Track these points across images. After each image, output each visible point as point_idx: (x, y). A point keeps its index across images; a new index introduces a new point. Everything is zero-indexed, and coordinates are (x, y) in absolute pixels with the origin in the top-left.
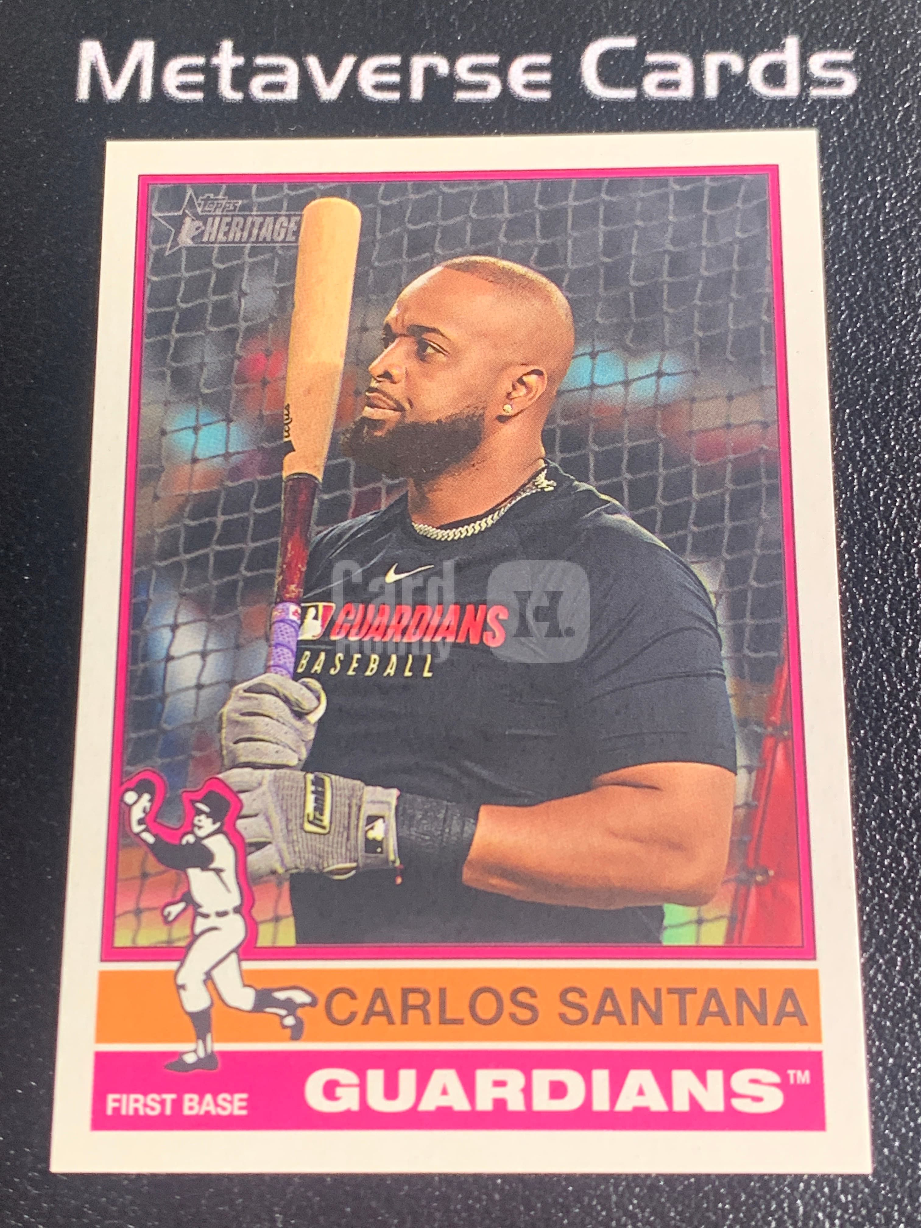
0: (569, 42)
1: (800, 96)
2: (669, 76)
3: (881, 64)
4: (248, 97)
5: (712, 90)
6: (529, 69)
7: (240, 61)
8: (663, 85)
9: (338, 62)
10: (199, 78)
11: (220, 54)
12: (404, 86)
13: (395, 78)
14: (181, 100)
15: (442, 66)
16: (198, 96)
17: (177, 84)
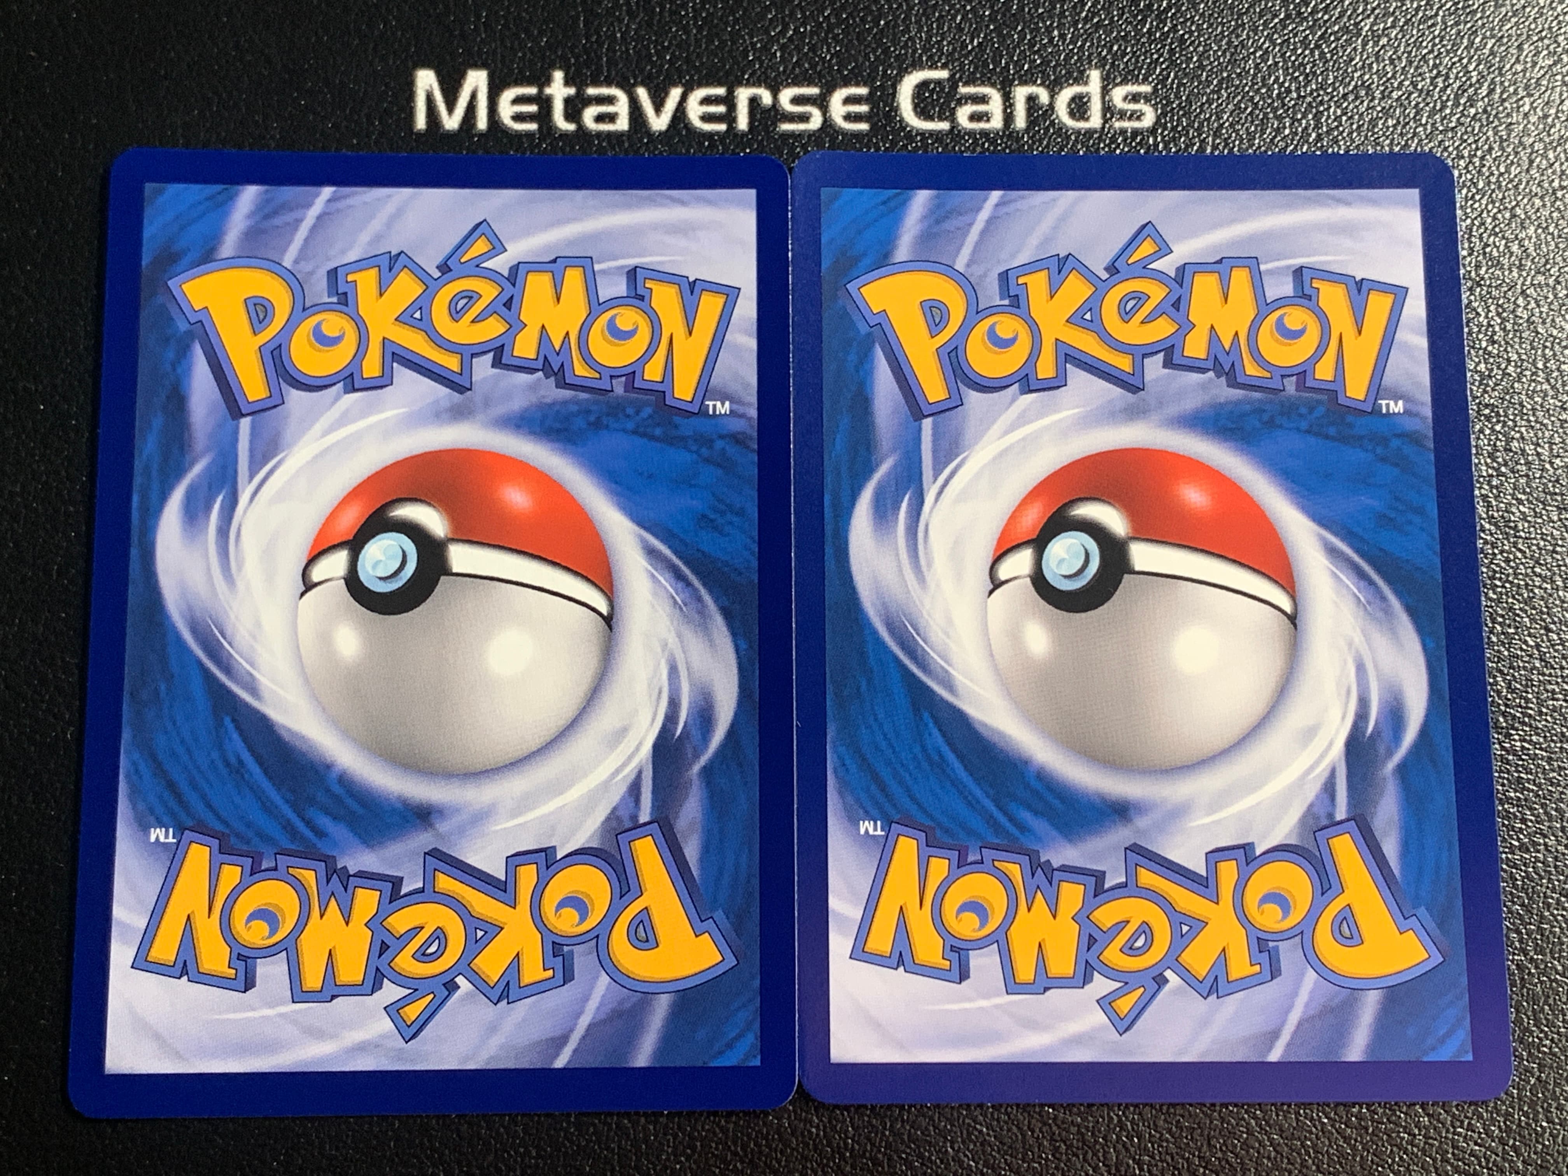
0: (885, 71)
1: (1103, 128)
2: (981, 108)
3: (1178, 96)
4: (581, 127)
5: (1020, 122)
6: (848, 101)
7: (572, 91)
8: (974, 117)
9: (667, 94)
10: (533, 108)
11: (552, 85)
12: (730, 118)
13: (721, 109)
14: (516, 131)
15: (766, 98)
16: (533, 127)
17: (512, 114)
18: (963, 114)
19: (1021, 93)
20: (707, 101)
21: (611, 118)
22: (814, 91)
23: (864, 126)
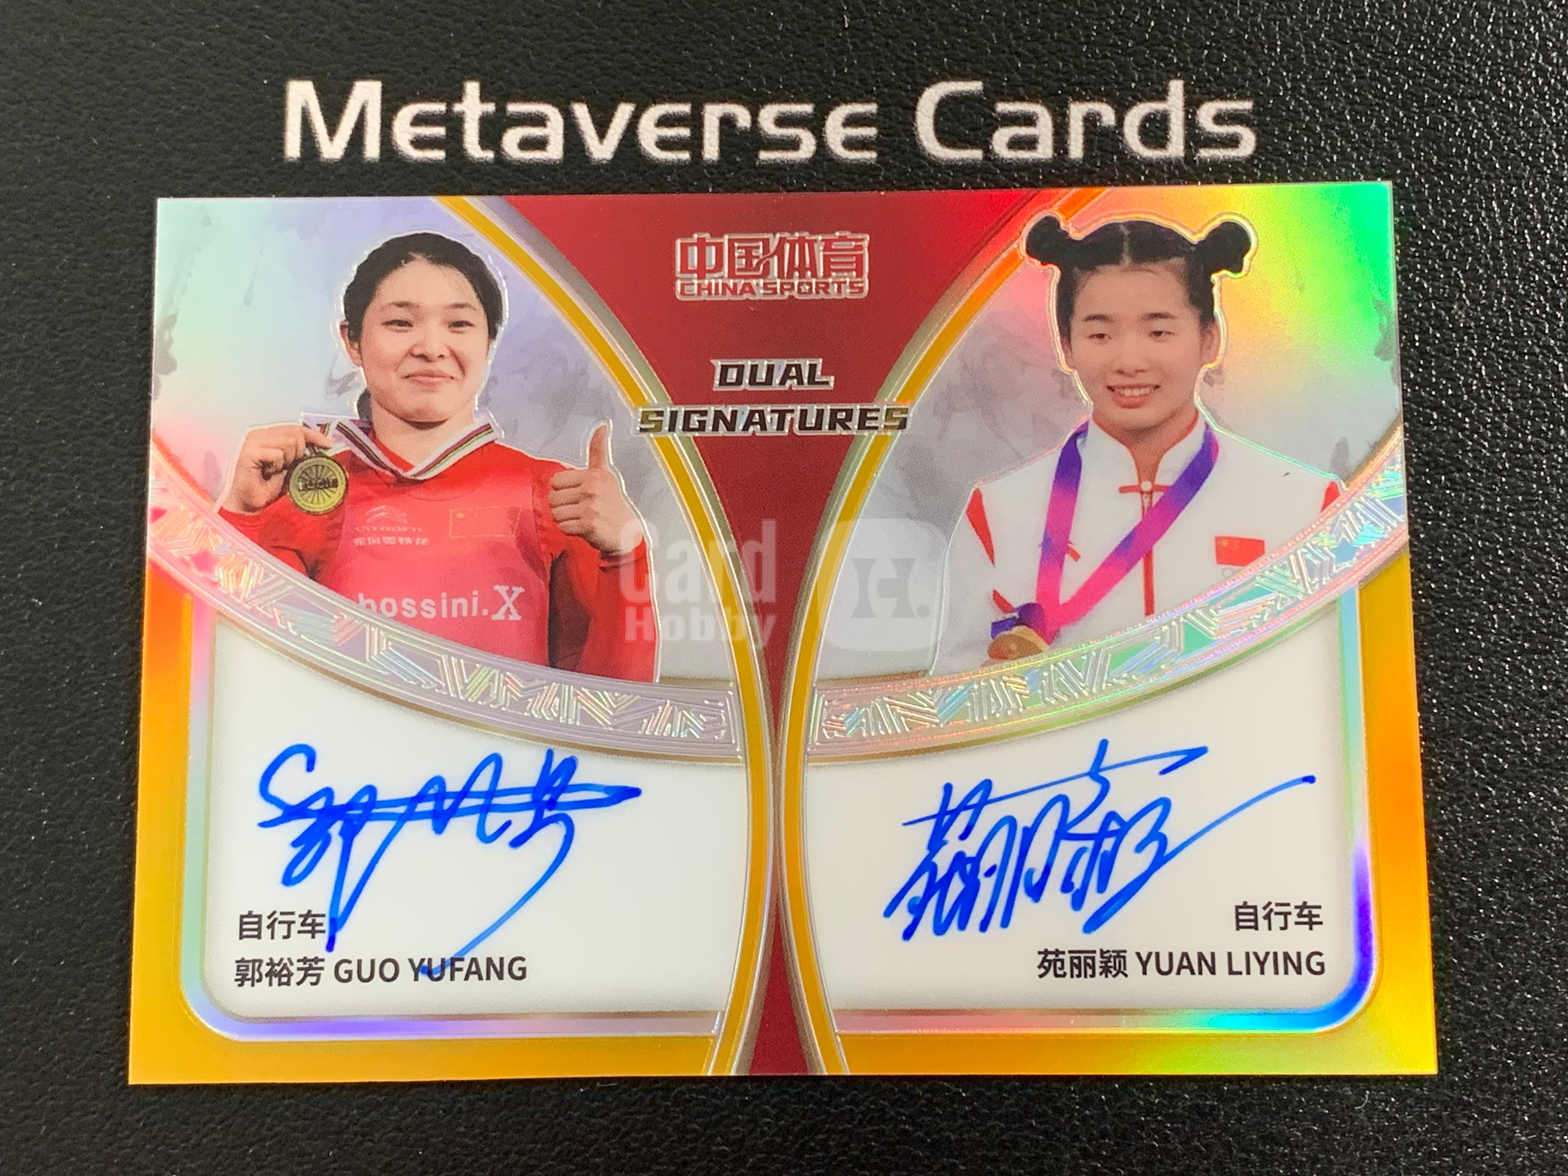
1: (1185, 157)
2: (1025, 131)
4: (500, 156)
5: (1076, 150)
6: (851, 121)
7: (491, 107)
8: (1015, 143)
9: (613, 112)
10: (440, 131)
11: (464, 99)
12: (695, 144)
13: (683, 132)
14: (416, 161)
15: (743, 118)
16: (439, 155)
17: (411, 137)
18: (1001, 139)
19: (1077, 112)
20: (664, 121)
21: (541, 144)
22: (807, 108)
23: (870, 156)
